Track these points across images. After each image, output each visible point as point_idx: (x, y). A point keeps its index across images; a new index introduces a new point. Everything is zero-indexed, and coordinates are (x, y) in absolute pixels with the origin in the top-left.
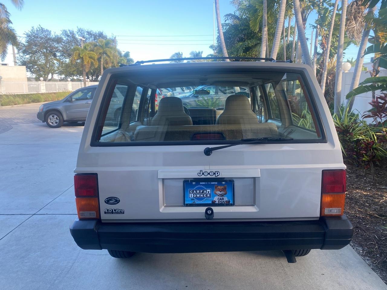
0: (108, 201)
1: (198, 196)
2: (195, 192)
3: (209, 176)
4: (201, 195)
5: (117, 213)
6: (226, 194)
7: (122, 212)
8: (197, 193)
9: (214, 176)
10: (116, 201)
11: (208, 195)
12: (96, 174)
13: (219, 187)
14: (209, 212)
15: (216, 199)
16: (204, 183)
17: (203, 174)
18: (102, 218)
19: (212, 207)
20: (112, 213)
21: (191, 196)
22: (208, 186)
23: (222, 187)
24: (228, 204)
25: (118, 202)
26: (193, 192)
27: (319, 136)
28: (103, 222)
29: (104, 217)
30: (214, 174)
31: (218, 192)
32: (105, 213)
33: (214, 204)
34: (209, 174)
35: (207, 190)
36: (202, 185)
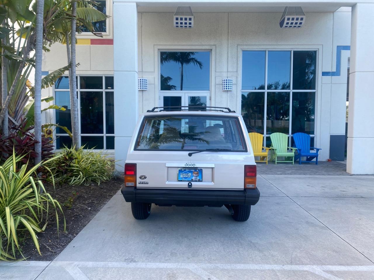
0: (140, 178)
1: (185, 176)
2: (183, 174)
3: (190, 166)
4: (186, 176)
5: (145, 184)
6: (198, 176)
7: (147, 183)
8: (184, 175)
9: (193, 166)
10: (145, 177)
11: (190, 176)
12: (136, 164)
13: (195, 172)
14: (190, 184)
15: (193, 178)
16: (188, 170)
17: (187, 165)
18: (137, 186)
19: (192, 182)
20: (143, 183)
21: (181, 176)
22: (190, 172)
23: (197, 172)
24: (199, 181)
25: (146, 178)
26: (182, 174)
27: (243, 149)
28: (137, 188)
29: (138, 185)
30: (193, 165)
31: (195, 175)
32: (139, 183)
33: (192, 180)
34: (190, 165)
35: (190, 174)
36: (187, 171)
